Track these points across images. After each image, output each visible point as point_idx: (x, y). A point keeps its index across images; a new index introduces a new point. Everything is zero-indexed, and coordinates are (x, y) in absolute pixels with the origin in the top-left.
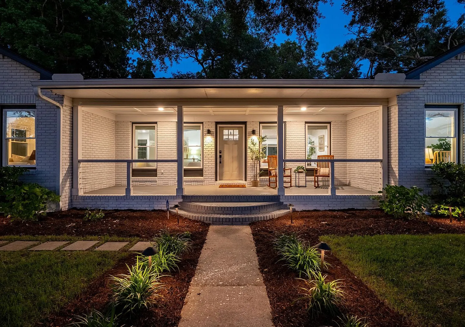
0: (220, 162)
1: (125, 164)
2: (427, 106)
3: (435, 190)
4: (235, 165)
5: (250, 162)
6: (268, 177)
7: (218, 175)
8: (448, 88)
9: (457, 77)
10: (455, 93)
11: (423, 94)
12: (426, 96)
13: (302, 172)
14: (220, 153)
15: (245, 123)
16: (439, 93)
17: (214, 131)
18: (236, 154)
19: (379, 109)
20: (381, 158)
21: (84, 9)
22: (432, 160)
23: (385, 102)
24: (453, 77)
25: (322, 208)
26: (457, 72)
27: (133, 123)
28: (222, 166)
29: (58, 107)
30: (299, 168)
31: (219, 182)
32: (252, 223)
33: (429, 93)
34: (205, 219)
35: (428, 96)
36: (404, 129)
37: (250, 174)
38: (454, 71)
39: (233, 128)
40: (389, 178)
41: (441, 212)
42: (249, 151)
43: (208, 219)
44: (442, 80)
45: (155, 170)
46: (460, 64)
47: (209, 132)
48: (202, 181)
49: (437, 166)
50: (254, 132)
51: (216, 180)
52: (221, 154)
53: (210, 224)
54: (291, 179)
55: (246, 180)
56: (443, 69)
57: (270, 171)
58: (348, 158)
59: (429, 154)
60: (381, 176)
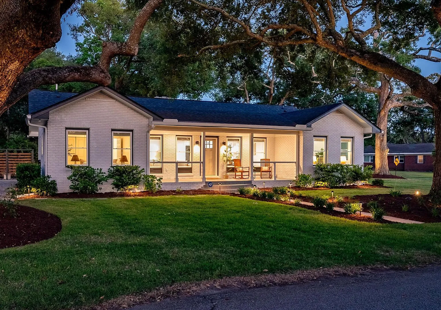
1: (175, 164)
2: (314, 136)
3: (317, 176)
4: (211, 165)
5: (221, 163)
8: (322, 128)
9: (326, 123)
10: (325, 131)
11: (313, 130)
15: (218, 137)
16: (319, 131)
19: (295, 136)
20: (295, 161)
22: (316, 162)
23: (298, 133)
24: (324, 123)
29: (148, 132)
33: (315, 130)
35: (315, 132)
36: (305, 147)
37: (220, 171)
39: (210, 140)
40: (299, 170)
41: (318, 185)
42: (220, 155)
45: (161, 169)
47: (197, 143)
48: (192, 176)
49: (317, 165)
50: (224, 143)
51: (201, 175)
55: (218, 175)
57: (236, 169)
59: (315, 159)
60: (295, 170)
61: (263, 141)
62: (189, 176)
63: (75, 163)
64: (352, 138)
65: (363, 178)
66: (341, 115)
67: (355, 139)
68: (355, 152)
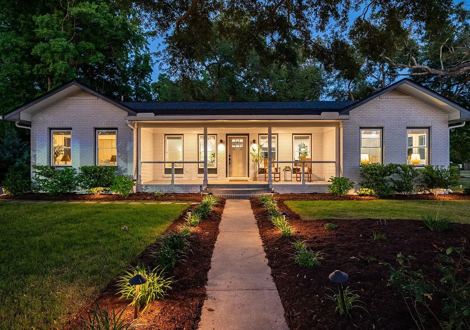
0: (230, 164)
4: (241, 165)
5: (251, 163)
6: (264, 174)
7: (228, 173)
8: (375, 116)
9: (381, 110)
10: (379, 120)
11: (359, 120)
12: (360, 122)
13: (288, 170)
14: (230, 156)
15: (248, 135)
16: (369, 120)
17: (225, 140)
18: (241, 157)
19: (334, 129)
20: (335, 160)
21: (102, 24)
23: (337, 125)
24: (378, 110)
25: (296, 193)
26: (380, 106)
27: (165, 135)
28: (230, 167)
29: (132, 130)
30: (286, 167)
31: (229, 178)
32: (250, 198)
33: (362, 120)
34: (223, 196)
35: (362, 122)
36: (346, 142)
37: (252, 172)
38: (379, 106)
39: (239, 138)
40: (339, 173)
42: (250, 155)
43: (225, 197)
44: (371, 111)
45: (182, 169)
46: (382, 101)
47: (221, 141)
48: (216, 177)
50: (254, 142)
51: (227, 177)
52: (230, 158)
53: (226, 199)
54: (280, 175)
55: (248, 177)
56: (371, 104)
57: (266, 170)
58: (324, 161)
61: (308, 138)
62: (213, 177)
63: (66, 163)
64: (429, 128)
65: (444, 184)
66: (407, 97)
67: (433, 130)
68: (432, 147)
